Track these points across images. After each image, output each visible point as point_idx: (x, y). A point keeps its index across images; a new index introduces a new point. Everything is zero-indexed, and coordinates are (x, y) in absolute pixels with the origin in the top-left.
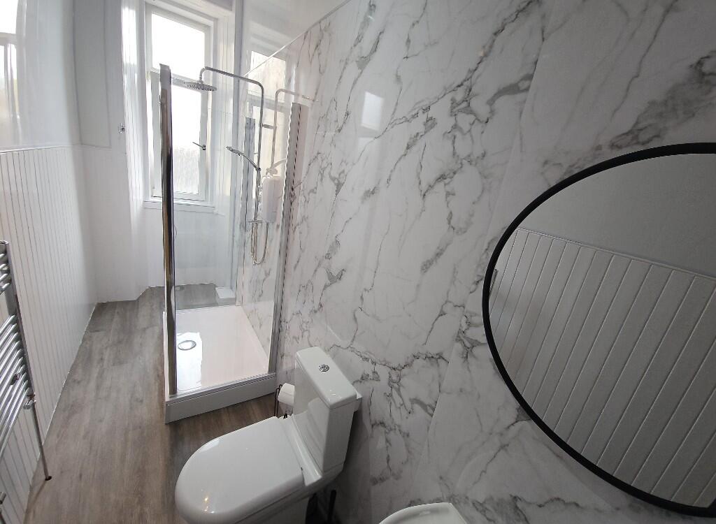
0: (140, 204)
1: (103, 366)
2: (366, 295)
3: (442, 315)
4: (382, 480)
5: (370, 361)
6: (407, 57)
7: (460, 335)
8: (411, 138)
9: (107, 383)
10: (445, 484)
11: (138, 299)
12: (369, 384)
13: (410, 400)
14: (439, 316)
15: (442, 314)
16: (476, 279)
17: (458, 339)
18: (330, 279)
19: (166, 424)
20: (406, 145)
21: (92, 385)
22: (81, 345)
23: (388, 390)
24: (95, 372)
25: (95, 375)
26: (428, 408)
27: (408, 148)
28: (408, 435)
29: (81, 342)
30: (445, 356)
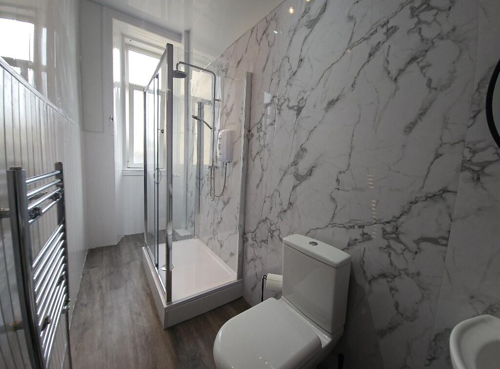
0: (120, 172)
1: (102, 292)
2: (341, 177)
3: (438, 158)
4: (392, 328)
5: (356, 227)
6: (357, 2)
7: (465, 165)
8: (372, 48)
9: (109, 304)
10: (479, 301)
11: (118, 244)
12: (359, 247)
13: (414, 241)
14: (435, 159)
15: (438, 156)
16: (472, 115)
17: (464, 168)
18: (297, 180)
19: (165, 329)
20: (368, 55)
21: (97, 306)
22: (82, 279)
23: (384, 243)
24: (97, 296)
25: (98, 299)
26: (440, 240)
27: (370, 55)
28: (418, 274)
29: (82, 276)
30: (451, 188)
